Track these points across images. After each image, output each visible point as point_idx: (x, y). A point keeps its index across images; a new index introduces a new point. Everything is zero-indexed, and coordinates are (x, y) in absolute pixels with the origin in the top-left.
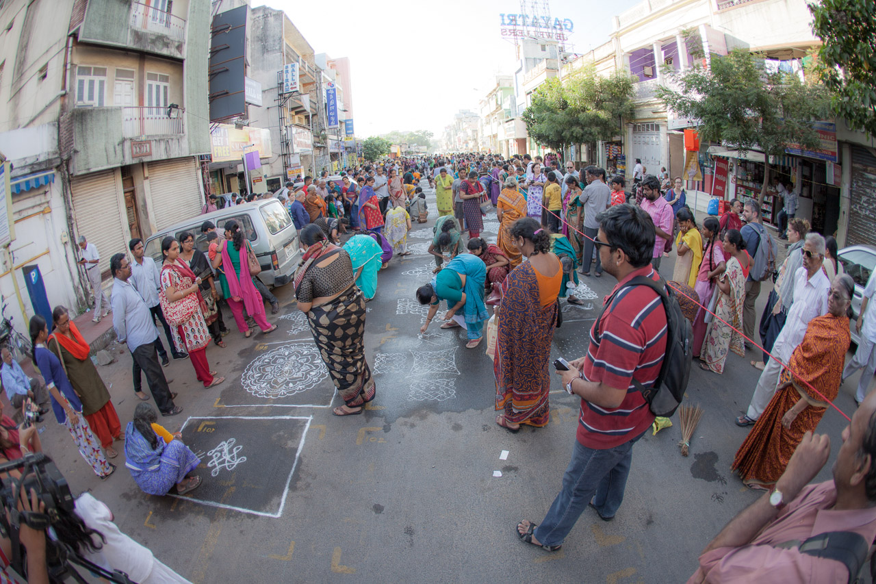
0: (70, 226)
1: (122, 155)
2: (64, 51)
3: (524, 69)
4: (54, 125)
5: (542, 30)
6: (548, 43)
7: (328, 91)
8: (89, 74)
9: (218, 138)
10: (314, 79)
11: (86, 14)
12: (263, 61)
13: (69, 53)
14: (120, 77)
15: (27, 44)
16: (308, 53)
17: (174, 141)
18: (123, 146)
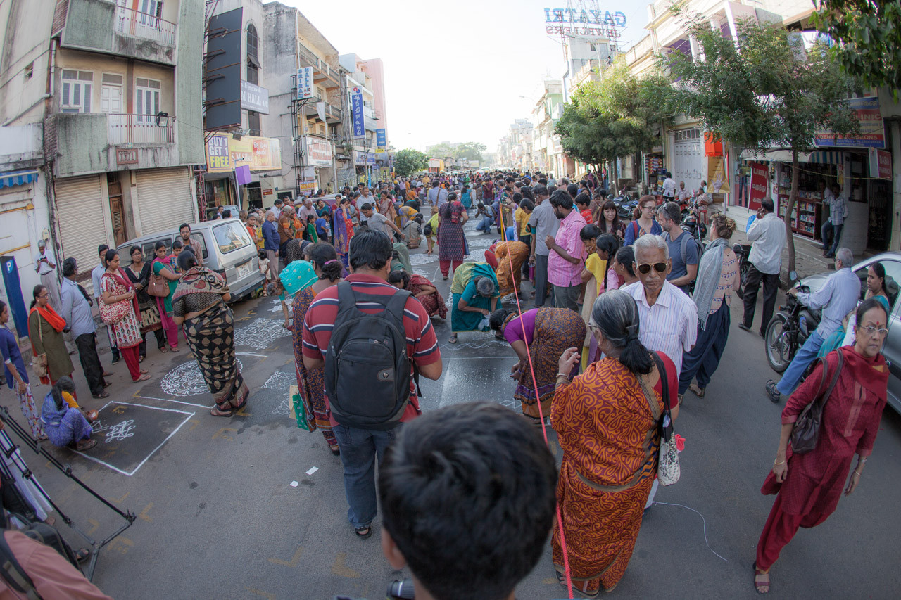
0: (52, 224)
1: (106, 162)
2: (48, 53)
3: (571, 72)
4: (39, 126)
5: (591, 26)
6: (598, 42)
7: (354, 97)
8: (75, 78)
9: (216, 148)
10: (338, 84)
11: (67, 19)
12: (276, 63)
13: (53, 56)
14: (107, 82)
15: (14, 36)
16: (331, 54)
17: (163, 151)
18: (108, 153)
